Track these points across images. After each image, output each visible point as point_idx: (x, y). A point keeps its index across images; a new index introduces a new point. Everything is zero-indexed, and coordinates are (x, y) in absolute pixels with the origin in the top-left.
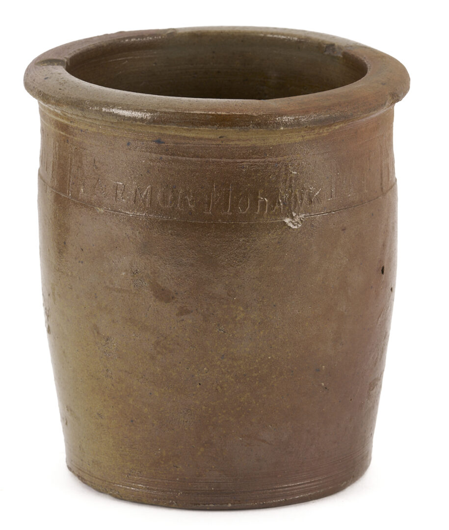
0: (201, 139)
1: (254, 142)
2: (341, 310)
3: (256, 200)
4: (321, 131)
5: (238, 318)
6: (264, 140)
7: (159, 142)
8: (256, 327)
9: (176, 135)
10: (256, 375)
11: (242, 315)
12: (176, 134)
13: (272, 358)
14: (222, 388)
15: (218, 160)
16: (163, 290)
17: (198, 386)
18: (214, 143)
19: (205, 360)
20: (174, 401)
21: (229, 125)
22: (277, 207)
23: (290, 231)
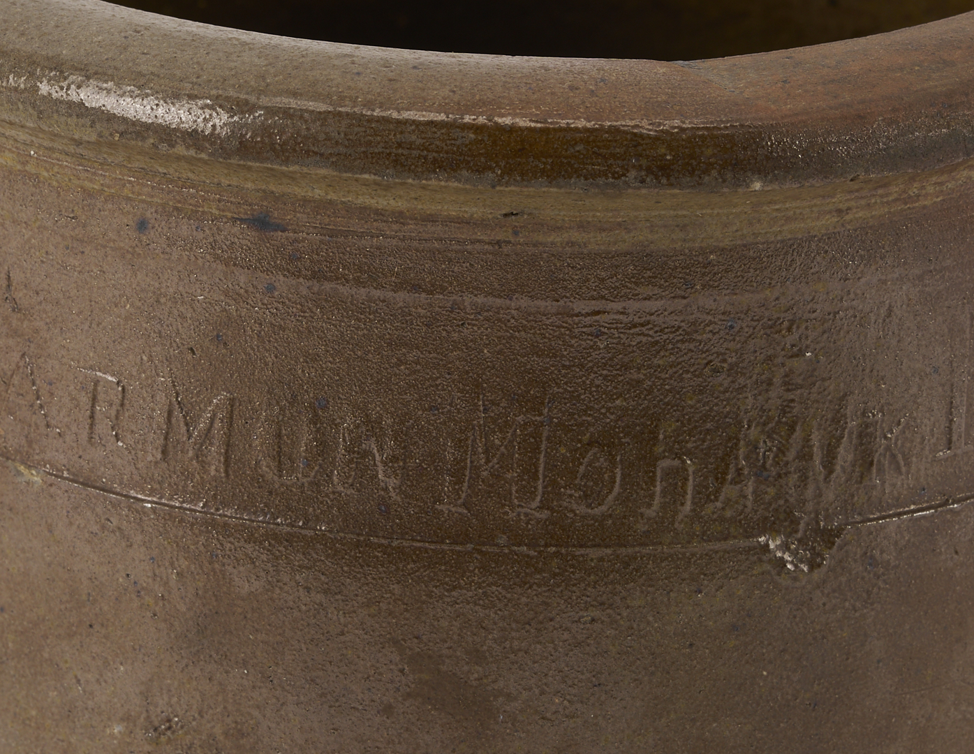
0: (431, 219)
3: (648, 461)
4: (914, 191)
6: (683, 228)
7: (262, 223)
9: (331, 202)
12: (332, 196)
15: (499, 301)
18: (480, 235)
21: (543, 171)
23: (783, 582)
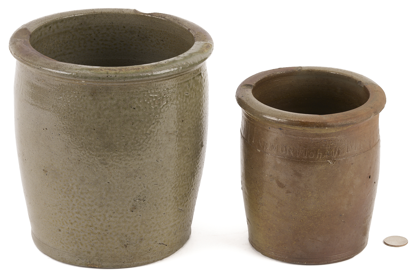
0: (296, 130)
1: (316, 132)
2: (351, 193)
3: (317, 153)
4: (343, 128)
5: (309, 196)
6: (320, 131)
7: (280, 129)
8: (316, 200)
10: (316, 217)
11: (311, 195)
12: (287, 127)
13: (322, 211)
14: (302, 221)
15: (303, 138)
16: (281, 183)
17: (294, 219)
18: (301, 131)
19: (296, 210)
20: (284, 224)
21: (306, 126)
22: (325, 156)
23: (330, 165)
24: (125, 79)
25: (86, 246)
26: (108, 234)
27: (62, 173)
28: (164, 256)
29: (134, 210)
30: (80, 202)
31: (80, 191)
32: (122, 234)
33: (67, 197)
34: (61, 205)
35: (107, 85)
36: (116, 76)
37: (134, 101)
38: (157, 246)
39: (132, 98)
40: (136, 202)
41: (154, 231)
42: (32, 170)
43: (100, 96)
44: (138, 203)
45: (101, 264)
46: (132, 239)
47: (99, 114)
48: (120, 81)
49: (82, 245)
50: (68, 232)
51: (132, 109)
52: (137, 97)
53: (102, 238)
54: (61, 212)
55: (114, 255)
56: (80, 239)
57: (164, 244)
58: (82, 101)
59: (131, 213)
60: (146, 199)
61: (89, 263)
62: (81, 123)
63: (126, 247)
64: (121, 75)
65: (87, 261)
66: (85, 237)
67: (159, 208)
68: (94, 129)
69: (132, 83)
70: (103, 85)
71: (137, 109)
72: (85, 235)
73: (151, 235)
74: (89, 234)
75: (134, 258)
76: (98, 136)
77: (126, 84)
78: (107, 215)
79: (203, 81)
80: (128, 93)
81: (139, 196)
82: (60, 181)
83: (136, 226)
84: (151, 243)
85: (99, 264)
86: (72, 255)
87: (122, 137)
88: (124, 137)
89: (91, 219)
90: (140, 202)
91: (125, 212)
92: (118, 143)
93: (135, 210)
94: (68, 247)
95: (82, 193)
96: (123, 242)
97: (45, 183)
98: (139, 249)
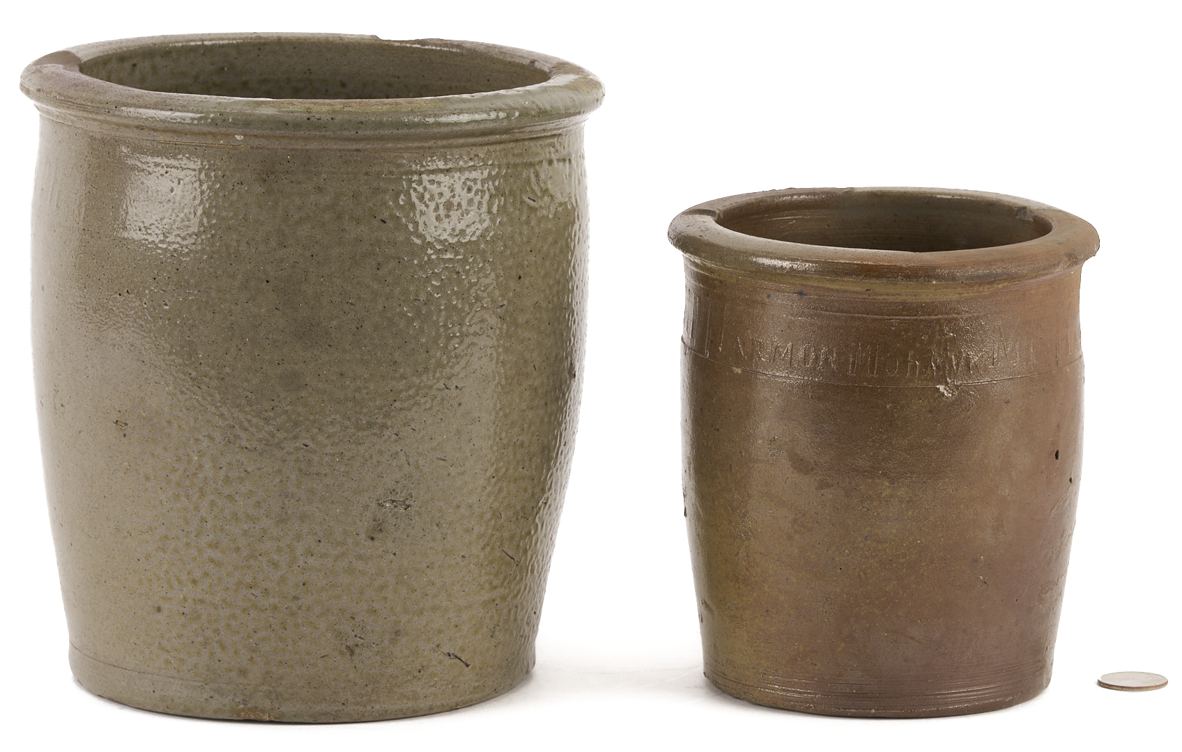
0: (846, 291)
1: (904, 297)
2: (1003, 494)
3: (906, 362)
4: (981, 289)
5: (884, 495)
6: (915, 295)
7: (801, 293)
8: (903, 506)
9: (819, 287)
10: (903, 560)
11: (888, 491)
12: (819, 285)
13: (921, 542)
14: (865, 574)
15: (865, 316)
16: (802, 460)
17: (839, 571)
18: (859, 296)
19: (846, 541)
20: (812, 588)
21: (875, 276)
22: (929, 372)
23: (944, 399)
24: (359, 128)
25: (235, 652)
26: (299, 611)
27: (169, 422)
28: (460, 697)
29: (378, 536)
30: (222, 510)
31: (222, 473)
32: (342, 611)
33: (183, 499)
34: (164, 527)
35: (308, 147)
36: (332, 119)
37: (382, 200)
38: (440, 662)
39: (376, 191)
40: (384, 510)
41: (434, 609)
42: (80, 432)
43: (286, 181)
44: (390, 514)
45: (277, 706)
46: (369, 628)
47: (284, 235)
48: (346, 133)
49: (223, 647)
50: (182, 610)
51: (376, 223)
52: (393, 188)
53: (282, 623)
54: (163, 549)
55: (317, 678)
56: (217, 631)
57: (460, 659)
58: (235, 197)
59: (370, 543)
60: (412, 503)
61: (241, 706)
62: (230, 264)
63: (352, 653)
64: (347, 117)
65: (237, 700)
66: (233, 623)
67: (448, 536)
68: (268, 282)
69: (378, 145)
70: (294, 149)
71: (391, 224)
72: (234, 617)
73: (425, 622)
74: (244, 610)
75: (373, 690)
76: (277, 302)
77: (360, 146)
78: (300, 549)
79: (577, 183)
80: (367, 174)
81: (394, 490)
82: (165, 449)
83: (382, 587)
84: (424, 648)
85: (272, 709)
86: (192, 683)
87: (346, 307)
88: (352, 304)
89: (252, 562)
90: (396, 510)
91: (350, 541)
92: (334, 323)
93: (380, 535)
94: (182, 660)
95: (227, 480)
96: (344, 638)
97: (118, 463)
98: (390, 663)
